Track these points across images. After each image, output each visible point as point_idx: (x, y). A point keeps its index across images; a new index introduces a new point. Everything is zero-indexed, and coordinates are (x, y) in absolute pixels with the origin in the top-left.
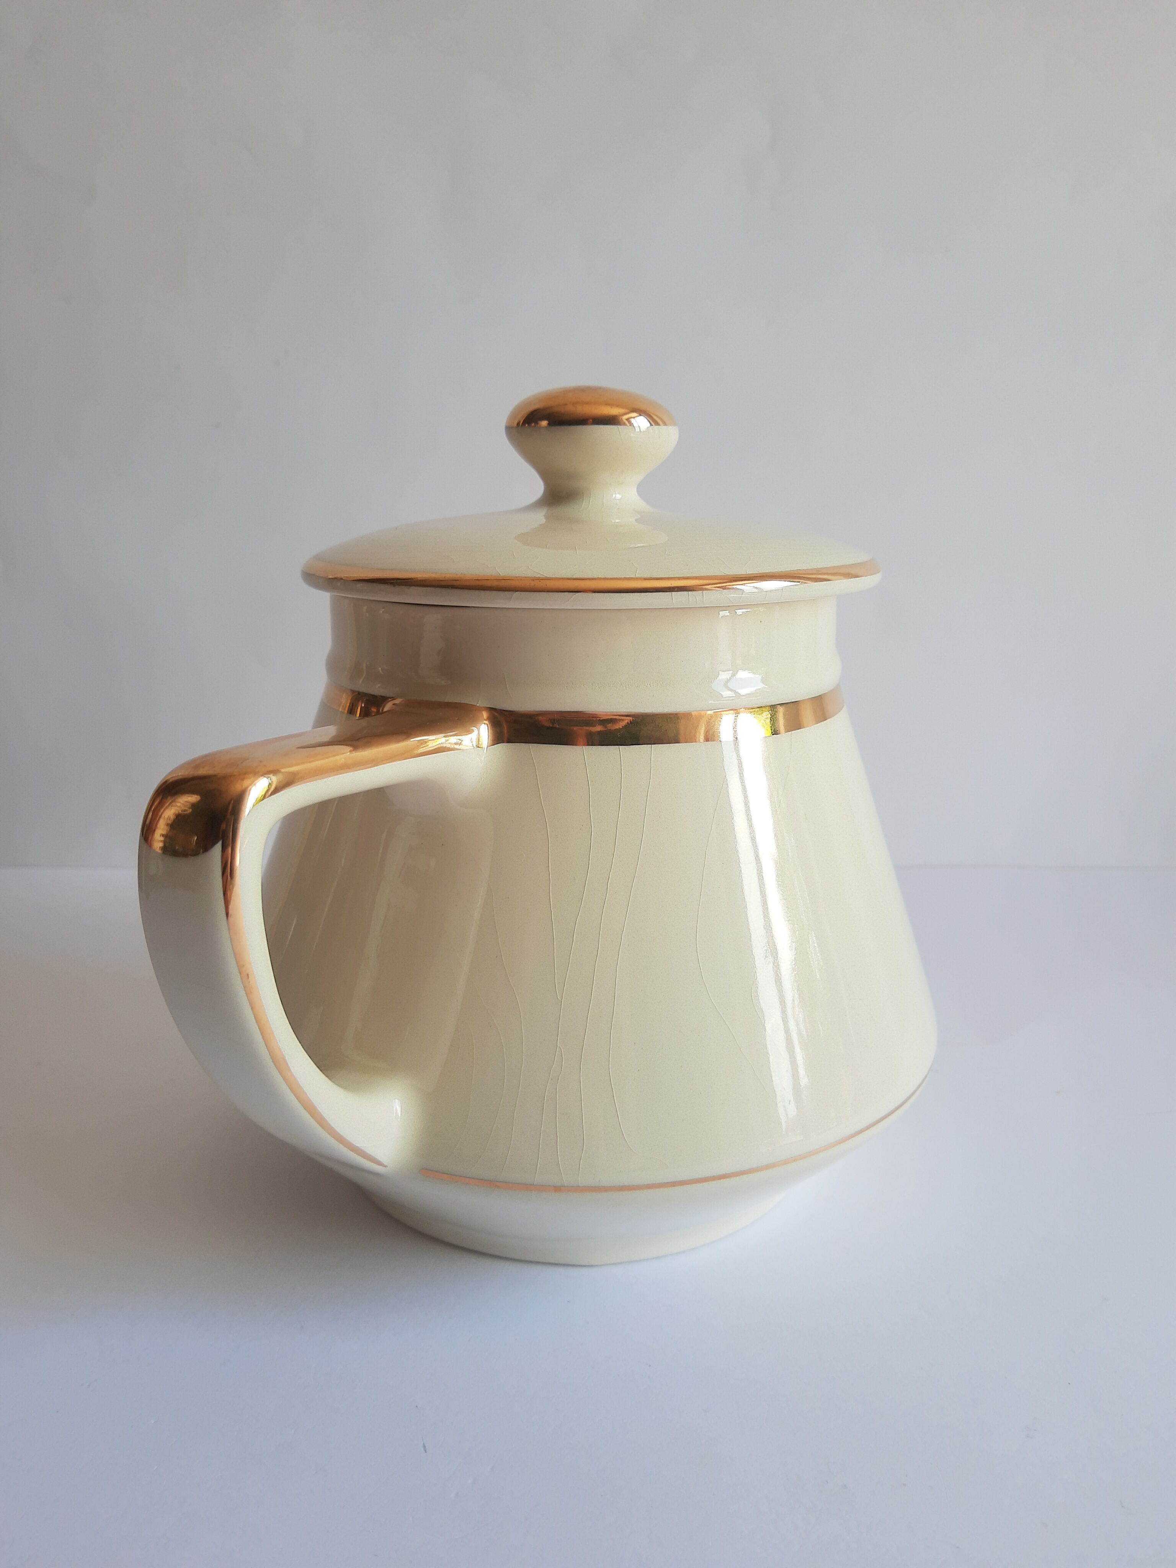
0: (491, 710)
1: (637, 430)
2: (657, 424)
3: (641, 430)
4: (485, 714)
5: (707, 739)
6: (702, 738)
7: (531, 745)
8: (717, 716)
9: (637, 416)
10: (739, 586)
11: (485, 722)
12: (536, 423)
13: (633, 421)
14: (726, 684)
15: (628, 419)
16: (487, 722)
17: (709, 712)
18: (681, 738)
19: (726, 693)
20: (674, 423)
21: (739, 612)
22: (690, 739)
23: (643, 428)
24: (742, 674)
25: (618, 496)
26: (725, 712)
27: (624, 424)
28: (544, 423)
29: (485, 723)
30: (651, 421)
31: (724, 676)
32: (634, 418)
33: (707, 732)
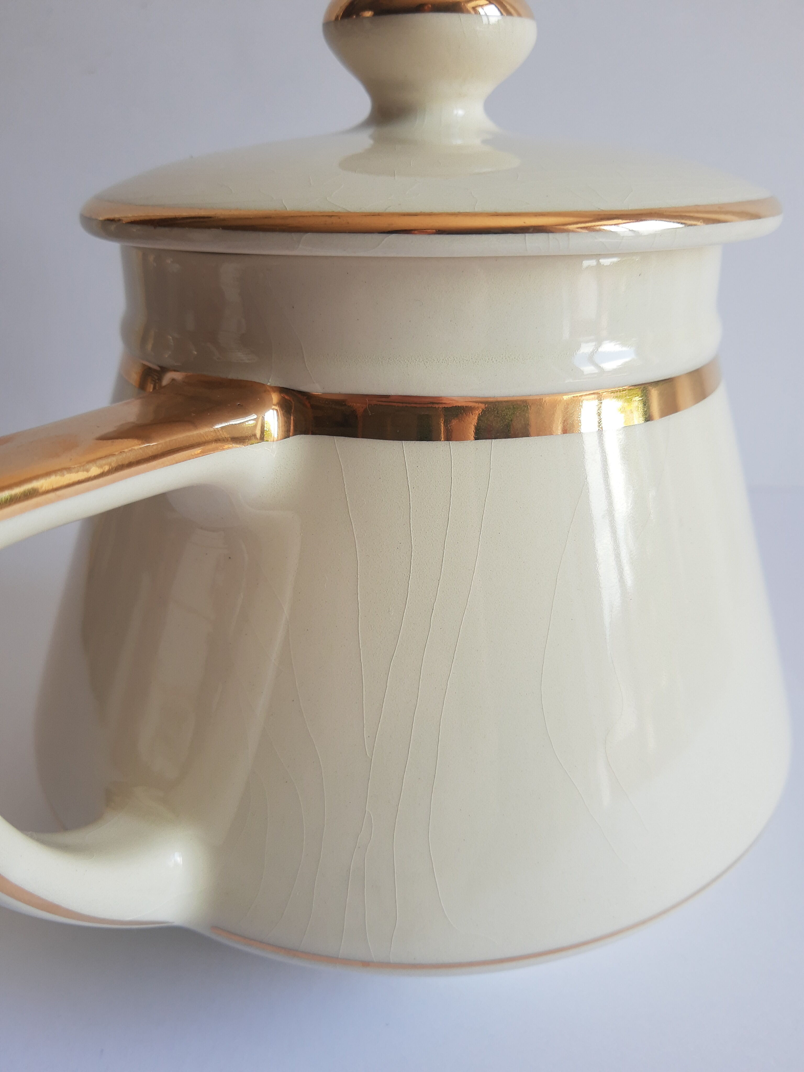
0: (283, 390)
1: (485, 19)
2: (509, 13)
3: (490, 23)
4: (275, 397)
5: (565, 431)
6: (560, 431)
7: (336, 439)
8: (576, 402)
9: (487, 4)
10: (610, 227)
11: (273, 407)
12: (358, 15)
13: (480, 10)
14: (591, 358)
15: (474, 8)
16: (277, 408)
17: (565, 397)
18: (532, 430)
19: (588, 369)
20: (530, 16)
21: (606, 262)
22: (544, 431)
23: (493, 20)
24: (608, 347)
25: (460, 112)
26: (587, 397)
27: (468, 12)
28: (368, 14)
29: (273, 409)
30: (502, 11)
31: (586, 349)
32: (482, 6)
33: (565, 421)
